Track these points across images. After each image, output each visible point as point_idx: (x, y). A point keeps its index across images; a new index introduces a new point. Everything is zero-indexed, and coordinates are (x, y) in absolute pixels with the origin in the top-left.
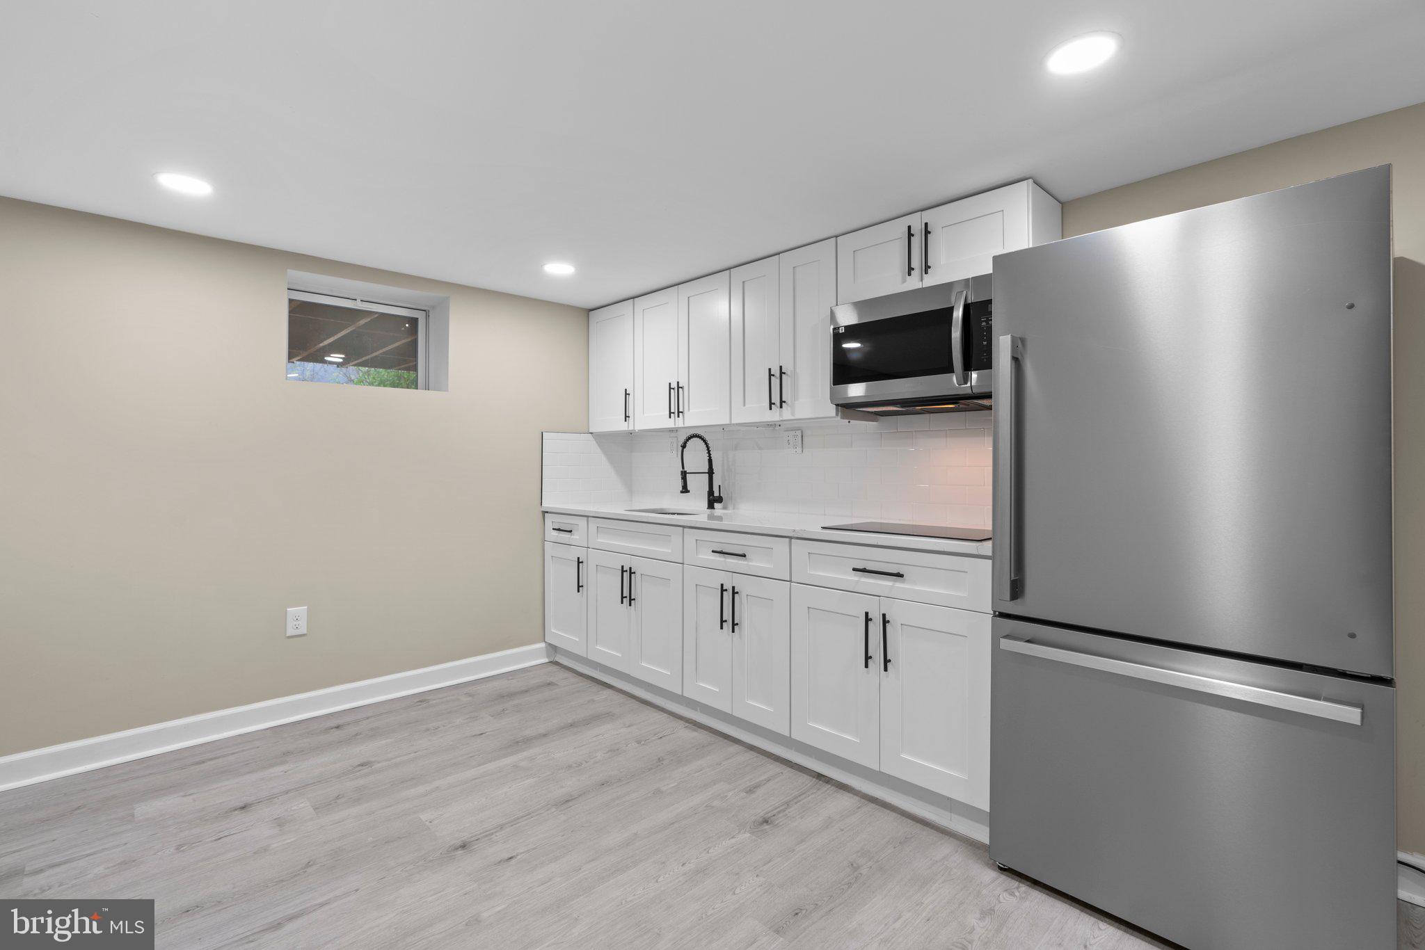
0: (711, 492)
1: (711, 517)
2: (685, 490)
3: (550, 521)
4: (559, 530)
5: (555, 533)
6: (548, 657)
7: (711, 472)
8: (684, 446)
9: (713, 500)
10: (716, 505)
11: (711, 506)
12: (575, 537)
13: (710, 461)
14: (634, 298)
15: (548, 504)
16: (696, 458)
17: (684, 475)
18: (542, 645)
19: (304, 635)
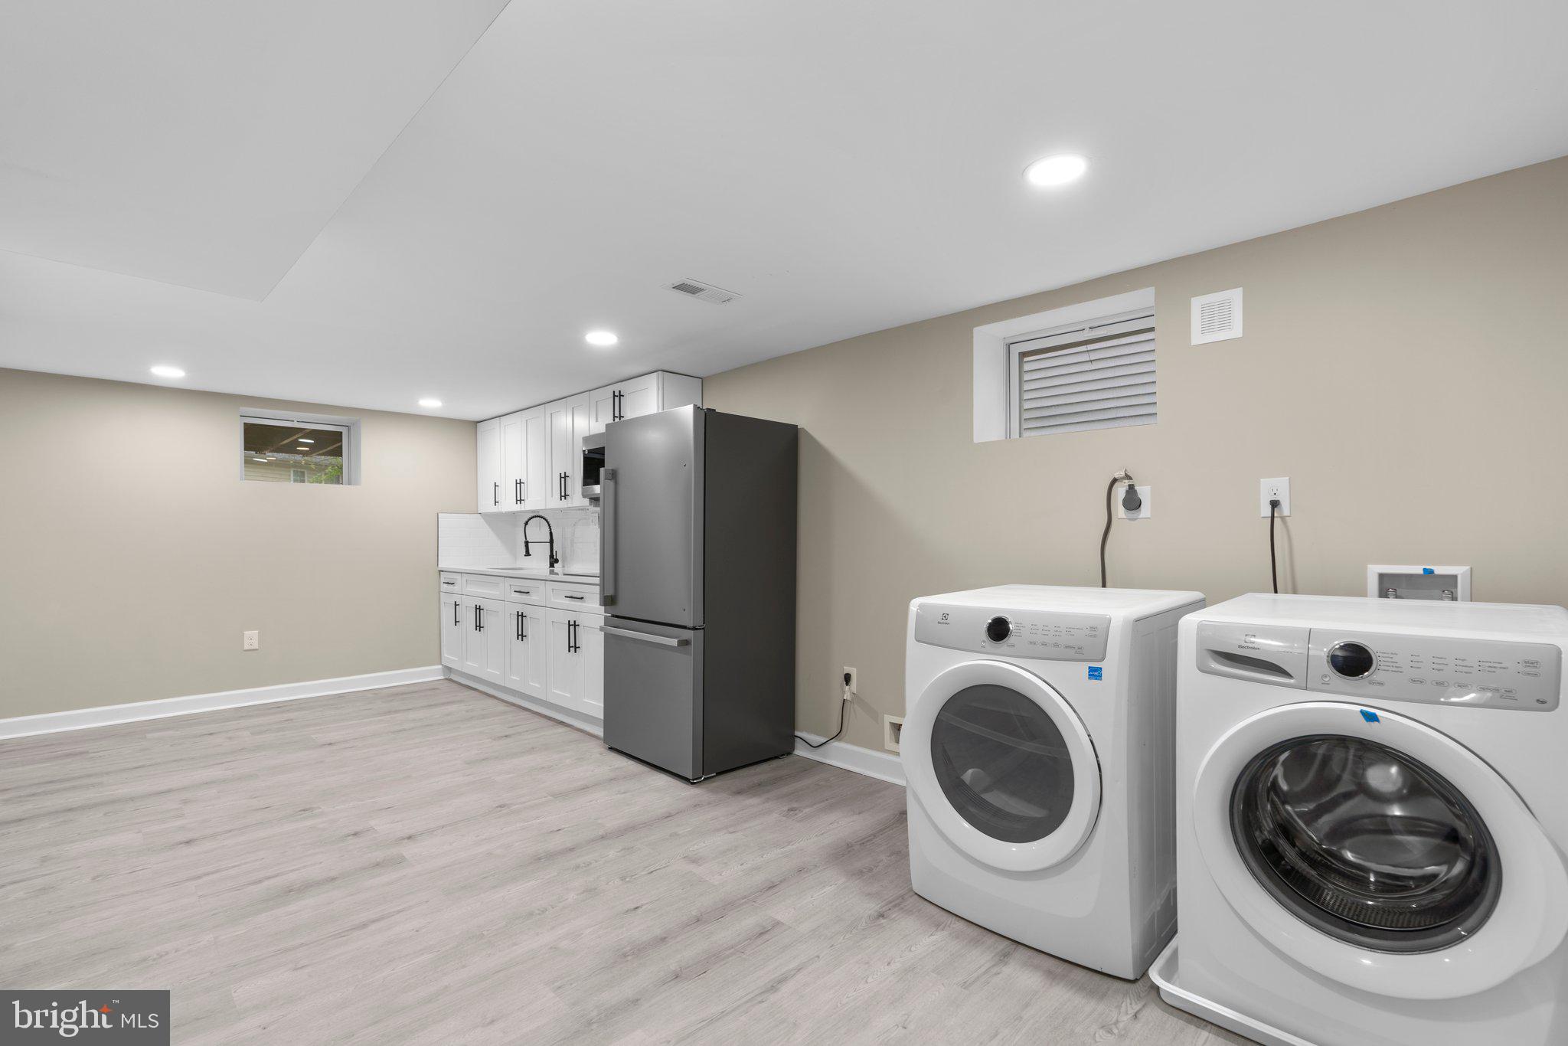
0: (552, 556)
1: (552, 572)
2: (528, 554)
3: (444, 577)
4: (448, 583)
5: (445, 585)
6: (444, 675)
7: (551, 542)
8: (526, 523)
9: (553, 561)
10: (555, 565)
11: (552, 565)
12: (455, 588)
13: (551, 534)
14: (500, 416)
15: (442, 565)
16: (538, 532)
17: (527, 543)
18: (440, 667)
19: (256, 650)
